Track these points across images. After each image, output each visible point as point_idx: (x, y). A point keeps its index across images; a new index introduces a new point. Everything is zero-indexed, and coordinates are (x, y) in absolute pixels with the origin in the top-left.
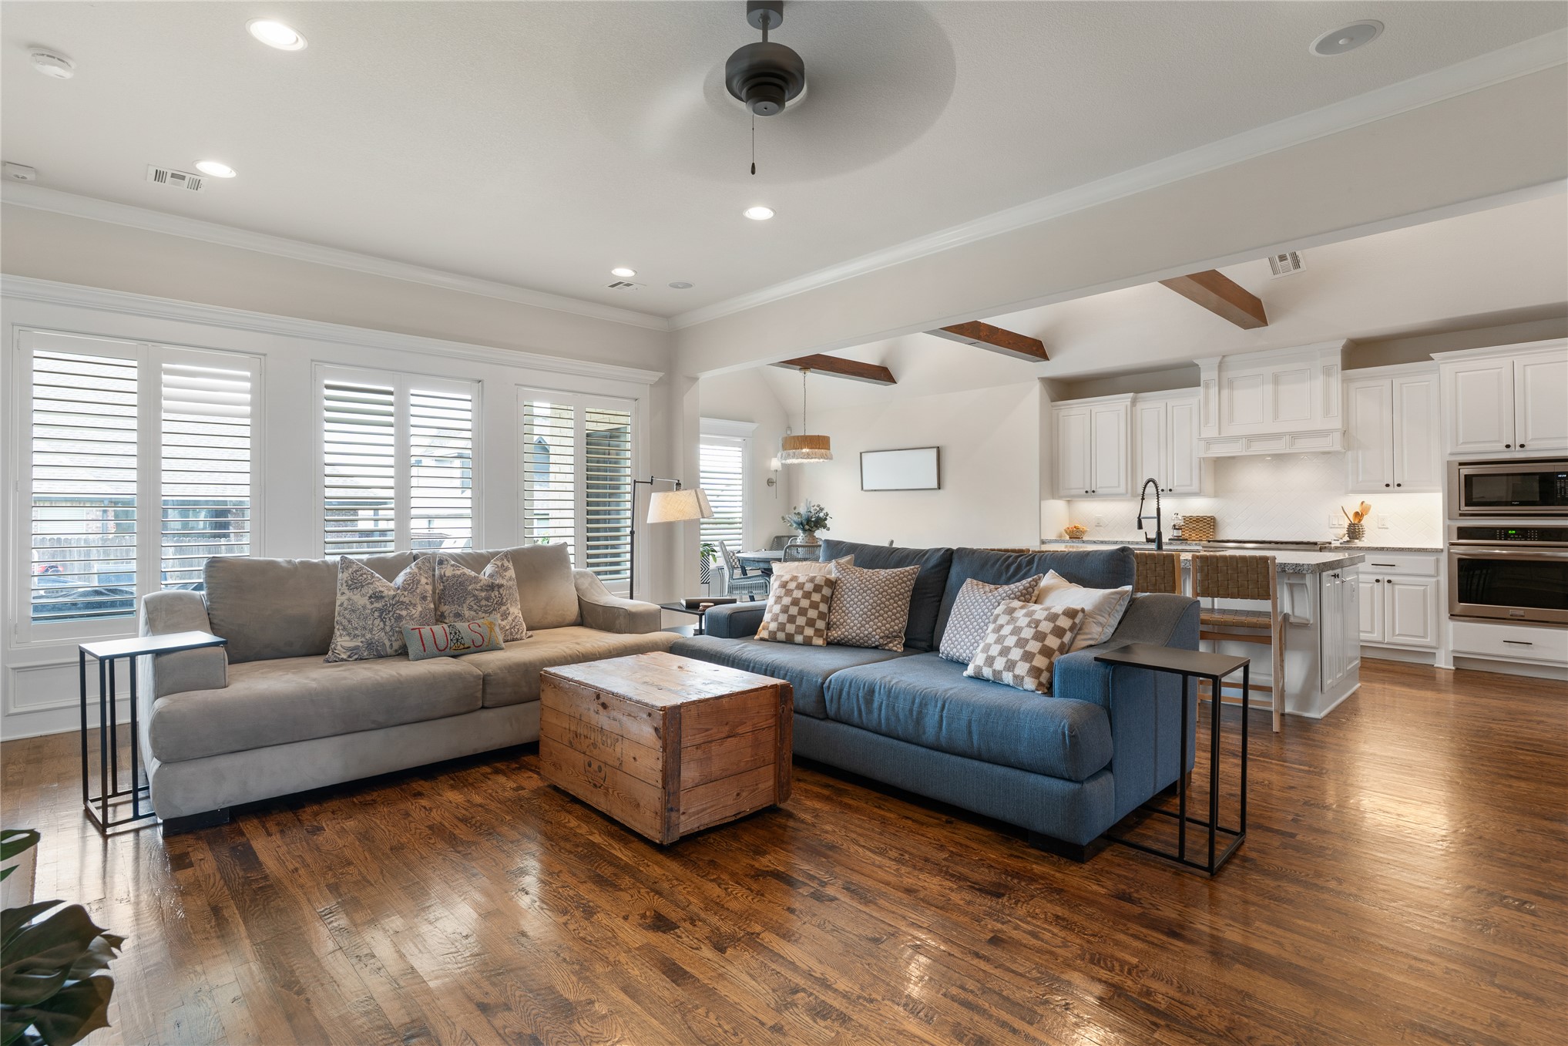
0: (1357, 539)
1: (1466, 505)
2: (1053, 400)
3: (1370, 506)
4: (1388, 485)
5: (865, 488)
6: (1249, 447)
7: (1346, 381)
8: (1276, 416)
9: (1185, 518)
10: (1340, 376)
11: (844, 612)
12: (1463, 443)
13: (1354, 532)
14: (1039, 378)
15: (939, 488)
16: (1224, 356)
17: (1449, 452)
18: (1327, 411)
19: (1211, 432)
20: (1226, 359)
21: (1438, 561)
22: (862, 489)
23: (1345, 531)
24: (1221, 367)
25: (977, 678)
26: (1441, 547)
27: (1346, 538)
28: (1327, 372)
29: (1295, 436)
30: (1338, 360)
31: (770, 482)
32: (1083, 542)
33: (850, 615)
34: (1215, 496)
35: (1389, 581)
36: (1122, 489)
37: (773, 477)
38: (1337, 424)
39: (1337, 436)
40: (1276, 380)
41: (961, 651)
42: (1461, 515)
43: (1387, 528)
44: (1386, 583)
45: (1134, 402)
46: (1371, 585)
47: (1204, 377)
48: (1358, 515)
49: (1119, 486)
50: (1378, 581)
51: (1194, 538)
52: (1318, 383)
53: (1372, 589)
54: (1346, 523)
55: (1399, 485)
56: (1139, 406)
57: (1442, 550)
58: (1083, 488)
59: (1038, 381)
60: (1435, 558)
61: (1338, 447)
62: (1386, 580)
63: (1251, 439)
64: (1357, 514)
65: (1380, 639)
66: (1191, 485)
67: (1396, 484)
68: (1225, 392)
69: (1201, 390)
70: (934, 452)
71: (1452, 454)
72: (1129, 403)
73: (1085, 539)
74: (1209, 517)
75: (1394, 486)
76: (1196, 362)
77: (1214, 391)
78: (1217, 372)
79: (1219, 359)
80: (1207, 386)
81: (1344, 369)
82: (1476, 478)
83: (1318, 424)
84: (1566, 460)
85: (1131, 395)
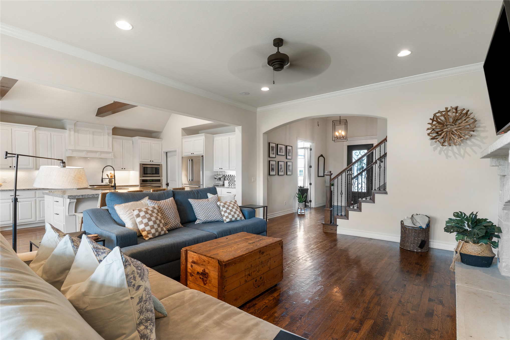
1: (143, 174)
4: (122, 169)
6: (87, 154)
7: (113, 138)
8: (93, 145)
10: (112, 136)
11: (167, 218)
13: (111, 181)
16: (77, 121)
17: (141, 161)
18: (108, 146)
19: (72, 147)
20: (78, 123)
24: (76, 125)
25: (231, 221)
26: (139, 184)
28: (108, 134)
29: (101, 153)
30: (111, 132)
33: (170, 218)
36: (31, 166)
38: (111, 150)
39: (112, 154)
40: (93, 134)
41: (212, 218)
42: (142, 176)
47: (68, 127)
52: (106, 137)
55: (125, 169)
56: (37, 131)
61: (112, 157)
63: (87, 152)
64: (111, 176)
68: (76, 134)
69: (67, 131)
72: (33, 129)
77: (72, 133)
78: (73, 126)
79: (75, 122)
80: (70, 131)
81: (112, 135)
82: (145, 168)
83: (106, 150)
84: (160, 165)
85: (36, 126)
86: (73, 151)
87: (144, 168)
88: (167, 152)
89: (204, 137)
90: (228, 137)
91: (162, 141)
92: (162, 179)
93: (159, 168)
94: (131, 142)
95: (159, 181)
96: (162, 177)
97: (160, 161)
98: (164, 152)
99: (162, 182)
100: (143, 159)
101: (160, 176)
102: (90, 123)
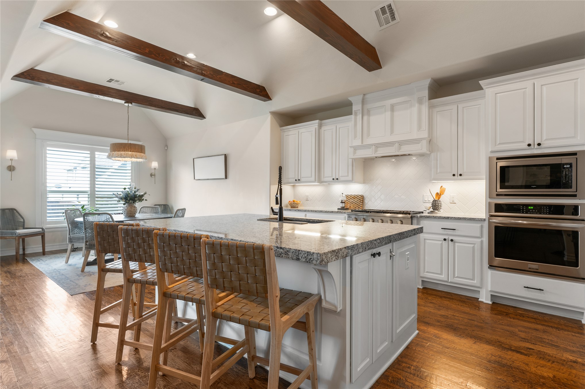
0: (437, 210)
1: (501, 188)
2: (281, 126)
3: (445, 189)
4: (454, 175)
5: (195, 179)
6: (376, 151)
7: (431, 107)
8: (392, 131)
9: (347, 196)
10: (427, 103)
12: (500, 144)
13: (436, 206)
14: (270, 112)
15: (226, 178)
16: (364, 95)
17: (490, 150)
18: (420, 127)
19: (357, 142)
20: (367, 96)
21: (482, 227)
22: (194, 179)
23: (430, 205)
24: (363, 102)
26: (485, 217)
27: (431, 210)
28: (420, 101)
29: (401, 143)
30: (426, 93)
31: (151, 175)
32: (299, 210)
34: (364, 183)
35: (452, 240)
36: (313, 179)
37: (153, 171)
38: (424, 134)
39: (424, 143)
40: (392, 109)
42: (497, 195)
43: (455, 203)
44: (450, 241)
45: (320, 126)
46: (440, 242)
48: (438, 195)
49: (311, 177)
50: (445, 240)
51: (352, 208)
52: (415, 109)
53: (442, 244)
54: (432, 200)
55: (461, 175)
56: (323, 128)
57: (485, 220)
58: (295, 178)
59: (270, 114)
60: (480, 225)
61: (424, 150)
62: (450, 240)
63: (377, 146)
64: (437, 193)
65: (446, 279)
66: (348, 176)
67: (459, 174)
68: (365, 118)
69: (353, 117)
70: (223, 156)
71: (492, 152)
72: (317, 126)
73: (299, 208)
74: (360, 196)
75: (458, 175)
76: (350, 99)
77: (359, 117)
78: (361, 105)
79: (361, 96)
80: (356, 115)
81: (429, 99)
82: (507, 169)
84: (574, 154)
85: (317, 121)
87: (502, 168)
93: (570, 164)
96: (583, 197)
101: (573, 196)
102: (384, 90)
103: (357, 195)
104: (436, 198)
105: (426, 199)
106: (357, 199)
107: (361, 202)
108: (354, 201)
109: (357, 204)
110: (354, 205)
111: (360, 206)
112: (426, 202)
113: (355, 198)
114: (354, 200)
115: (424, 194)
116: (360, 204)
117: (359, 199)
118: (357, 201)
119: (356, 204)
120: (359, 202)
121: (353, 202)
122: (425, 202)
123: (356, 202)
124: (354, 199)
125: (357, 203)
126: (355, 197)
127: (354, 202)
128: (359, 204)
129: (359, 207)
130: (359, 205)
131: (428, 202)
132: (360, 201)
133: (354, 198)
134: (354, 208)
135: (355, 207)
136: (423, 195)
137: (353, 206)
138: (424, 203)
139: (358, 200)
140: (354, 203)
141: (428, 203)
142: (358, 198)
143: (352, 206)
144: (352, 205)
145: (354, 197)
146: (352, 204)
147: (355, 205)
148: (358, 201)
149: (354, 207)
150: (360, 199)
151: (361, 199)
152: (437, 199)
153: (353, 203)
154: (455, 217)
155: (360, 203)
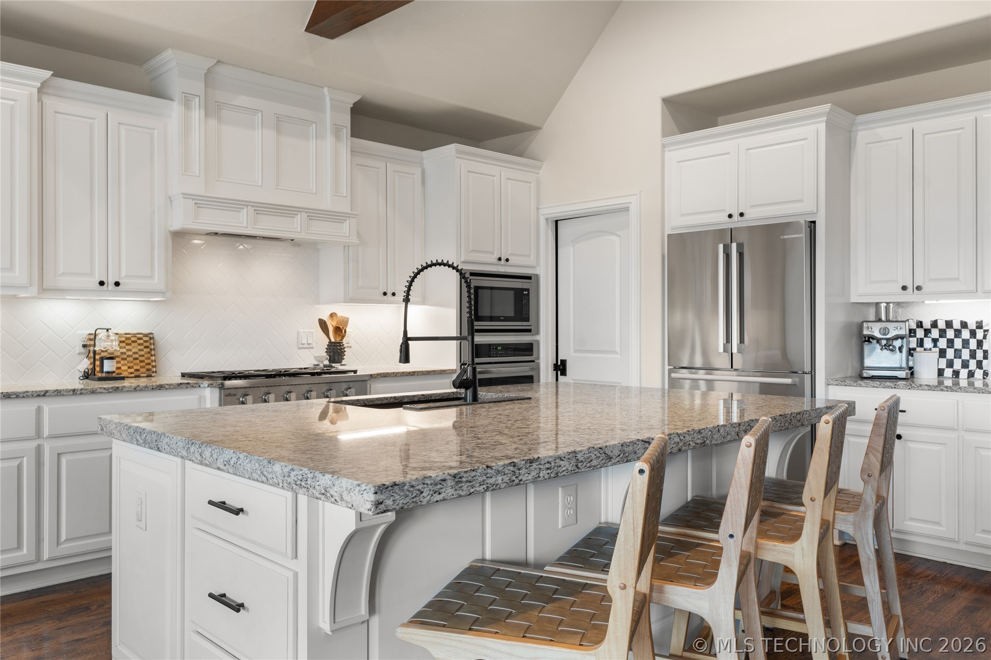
4: (385, 294)
6: (255, 222)
7: (353, 152)
8: (277, 180)
10: (349, 142)
13: (336, 352)
16: (216, 62)
18: (336, 187)
19: (196, 186)
20: (218, 68)
23: (321, 350)
24: (211, 80)
26: (455, 368)
27: (326, 361)
28: (337, 131)
29: (310, 215)
30: (346, 121)
36: (20, 276)
40: (278, 127)
45: (46, 90)
47: (176, 84)
48: (337, 331)
52: (327, 145)
55: (394, 294)
56: (52, 103)
61: (353, 238)
63: (259, 209)
66: (151, 277)
67: (391, 293)
68: (211, 123)
69: (173, 106)
71: (465, 262)
72: (35, 91)
74: (145, 335)
75: (388, 295)
77: (197, 114)
78: (203, 85)
79: (206, 63)
80: (185, 105)
81: (352, 136)
82: (480, 291)
83: (327, 203)
84: (529, 278)
86: (200, 202)
87: (474, 289)
88: (557, 222)
89: (822, 127)
90: (909, 126)
91: (540, 168)
92: (538, 342)
93: (528, 290)
94: (418, 172)
95: (528, 349)
96: (538, 333)
97: (531, 261)
98: (547, 220)
99: (538, 358)
100: (472, 251)
101: (530, 331)
102: (266, 73)
103: (134, 335)
104: (335, 338)
105: (304, 341)
106: (139, 344)
107: (152, 355)
108: (130, 353)
109: (141, 361)
110: (132, 365)
111: (150, 367)
112: (305, 346)
113: (130, 342)
114: (128, 350)
115: (301, 330)
116: (149, 361)
117: (145, 344)
118: (140, 350)
119: (138, 361)
120: (147, 356)
121: (125, 356)
122: (302, 346)
123: (136, 356)
124: (128, 347)
125: (141, 358)
126: (129, 338)
127: (128, 356)
128: (147, 361)
129: (148, 370)
130: (149, 364)
131: (308, 346)
132: (148, 350)
133: (127, 344)
134: (132, 373)
135: (137, 370)
136: (298, 332)
137: (129, 368)
138: (300, 348)
139: (142, 347)
140: (131, 359)
141: (306, 348)
142: (141, 341)
143: (123, 368)
144: (123, 365)
145: (127, 339)
146: (122, 362)
147: (135, 364)
148: (142, 353)
149: (132, 370)
150: (148, 344)
151: (150, 344)
152: (338, 340)
153: (125, 359)
154: (422, 372)
155: (149, 358)
